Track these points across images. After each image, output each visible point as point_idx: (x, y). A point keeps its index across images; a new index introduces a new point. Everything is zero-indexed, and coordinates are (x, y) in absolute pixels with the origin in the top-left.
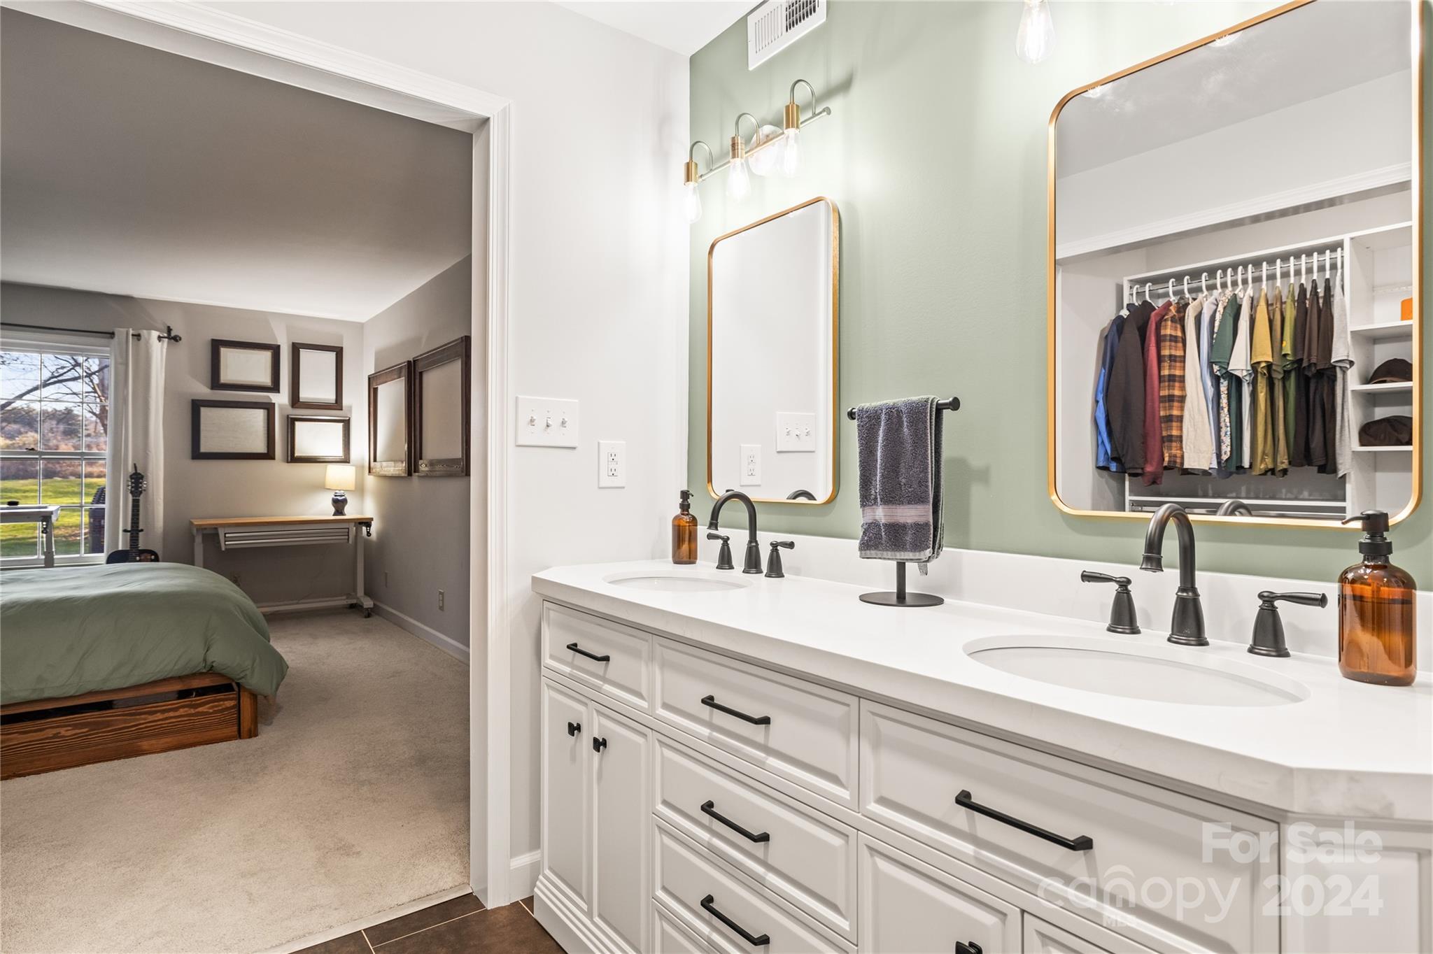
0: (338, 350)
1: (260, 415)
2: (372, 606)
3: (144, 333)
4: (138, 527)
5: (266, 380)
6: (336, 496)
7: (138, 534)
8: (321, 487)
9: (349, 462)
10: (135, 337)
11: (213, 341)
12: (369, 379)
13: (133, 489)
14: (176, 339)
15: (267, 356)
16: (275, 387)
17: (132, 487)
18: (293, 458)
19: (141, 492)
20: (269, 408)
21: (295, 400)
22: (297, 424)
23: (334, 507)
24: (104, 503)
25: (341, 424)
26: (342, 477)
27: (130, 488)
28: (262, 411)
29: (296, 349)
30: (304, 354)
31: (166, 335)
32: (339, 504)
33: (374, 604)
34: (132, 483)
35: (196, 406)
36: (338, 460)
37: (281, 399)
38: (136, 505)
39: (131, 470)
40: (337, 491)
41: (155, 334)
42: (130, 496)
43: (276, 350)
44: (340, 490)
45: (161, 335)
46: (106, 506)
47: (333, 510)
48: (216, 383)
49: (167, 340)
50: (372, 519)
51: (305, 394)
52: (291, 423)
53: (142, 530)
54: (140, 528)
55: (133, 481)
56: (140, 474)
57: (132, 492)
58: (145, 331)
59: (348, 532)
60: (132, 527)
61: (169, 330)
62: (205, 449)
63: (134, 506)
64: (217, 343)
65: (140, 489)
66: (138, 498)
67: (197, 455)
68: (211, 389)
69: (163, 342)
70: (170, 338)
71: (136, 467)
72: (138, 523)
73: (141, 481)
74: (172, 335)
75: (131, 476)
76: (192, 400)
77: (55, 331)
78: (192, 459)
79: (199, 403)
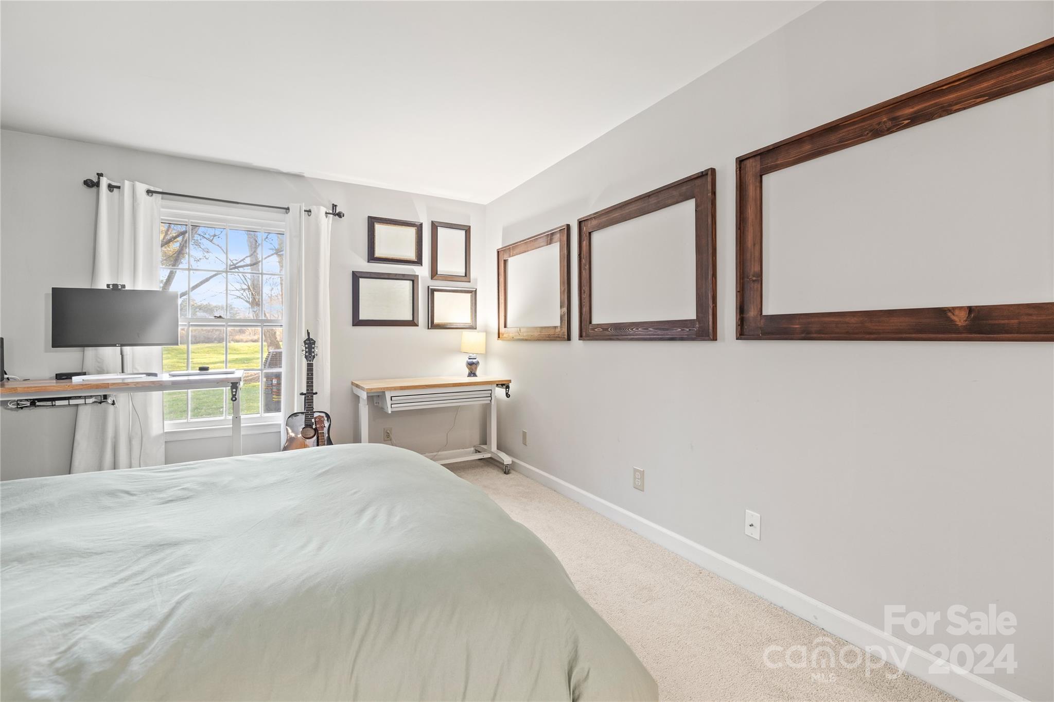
0: (466, 228)
1: (408, 284)
2: (511, 463)
3: (314, 209)
4: (312, 390)
5: (412, 256)
6: (469, 359)
7: (312, 397)
8: (459, 351)
9: (476, 329)
10: (307, 213)
11: (369, 218)
12: (498, 252)
13: (307, 354)
14: (340, 215)
15: (412, 231)
16: (419, 262)
17: (306, 352)
18: (432, 325)
19: (314, 357)
20: (414, 280)
21: (434, 273)
22: (436, 293)
23: (469, 369)
24: (281, 367)
25: (469, 295)
26: (473, 341)
27: (304, 352)
28: (408, 282)
29: (434, 226)
30: (441, 231)
31: (331, 212)
32: (472, 367)
33: (512, 461)
34: (306, 348)
35: (356, 277)
36: (467, 327)
37: (423, 272)
38: (310, 368)
39: (305, 337)
40: (471, 355)
41: (323, 210)
42: (304, 360)
43: (419, 228)
44: (473, 354)
45: (327, 212)
46: (283, 370)
47: (467, 371)
48: (372, 257)
49: (332, 215)
50: (510, 381)
51: (442, 269)
52: (431, 292)
53: (316, 393)
54: (314, 392)
55: (307, 346)
56: (312, 340)
57: (306, 357)
58: (315, 207)
59: (491, 394)
60: (307, 390)
61: (334, 206)
62: (363, 316)
63: (308, 370)
64: (373, 220)
65: (313, 354)
66: (311, 362)
67: (357, 322)
68: (368, 262)
69: (329, 217)
70: (334, 214)
71: (308, 334)
72: (312, 386)
73: (313, 346)
74: (337, 212)
75: (305, 342)
76: (353, 272)
77: (239, 205)
78: (353, 326)
79: (358, 275)
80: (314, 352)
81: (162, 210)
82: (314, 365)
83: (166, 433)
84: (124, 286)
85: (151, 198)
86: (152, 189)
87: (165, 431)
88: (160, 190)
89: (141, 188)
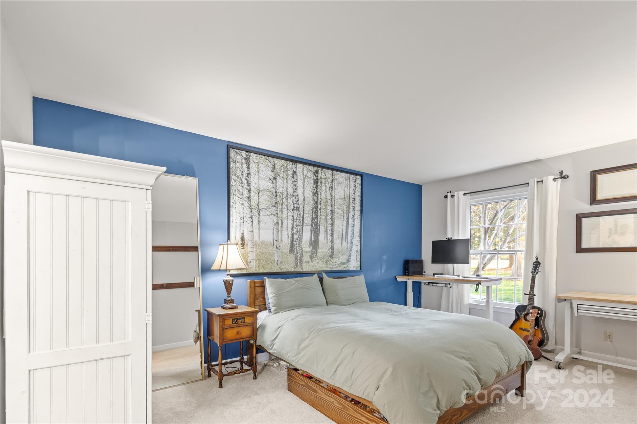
3: (544, 179)
4: (533, 293)
7: (533, 297)
10: (539, 183)
11: (592, 172)
13: (533, 271)
14: (565, 177)
19: (537, 273)
27: (532, 269)
31: (559, 176)
35: (579, 218)
39: (535, 260)
41: (552, 177)
42: (531, 274)
45: (556, 177)
48: (594, 201)
49: (560, 179)
53: (535, 295)
55: (534, 266)
56: (539, 262)
57: (532, 272)
60: (530, 292)
61: (561, 173)
62: (584, 245)
63: (532, 280)
64: (595, 173)
65: (537, 271)
66: (535, 276)
67: (580, 249)
68: (591, 205)
69: (558, 180)
70: (561, 178)
71: (537, 259)
72: (533, 290)
73: (538, 266)
74: (563, 175)
75: (534, 263)
76: (577, 214)
77: (502, 189)
78: (576, 252)
79: (580, 216)
80: (538, 270)
81: (470, 200)
82: (536, 278)
83: (470, 304)
84: (451, 238)
85: (465, 196)
86: (466, 192)
87: (470, 303)
88: (469, 192)
89: (461, 193)
